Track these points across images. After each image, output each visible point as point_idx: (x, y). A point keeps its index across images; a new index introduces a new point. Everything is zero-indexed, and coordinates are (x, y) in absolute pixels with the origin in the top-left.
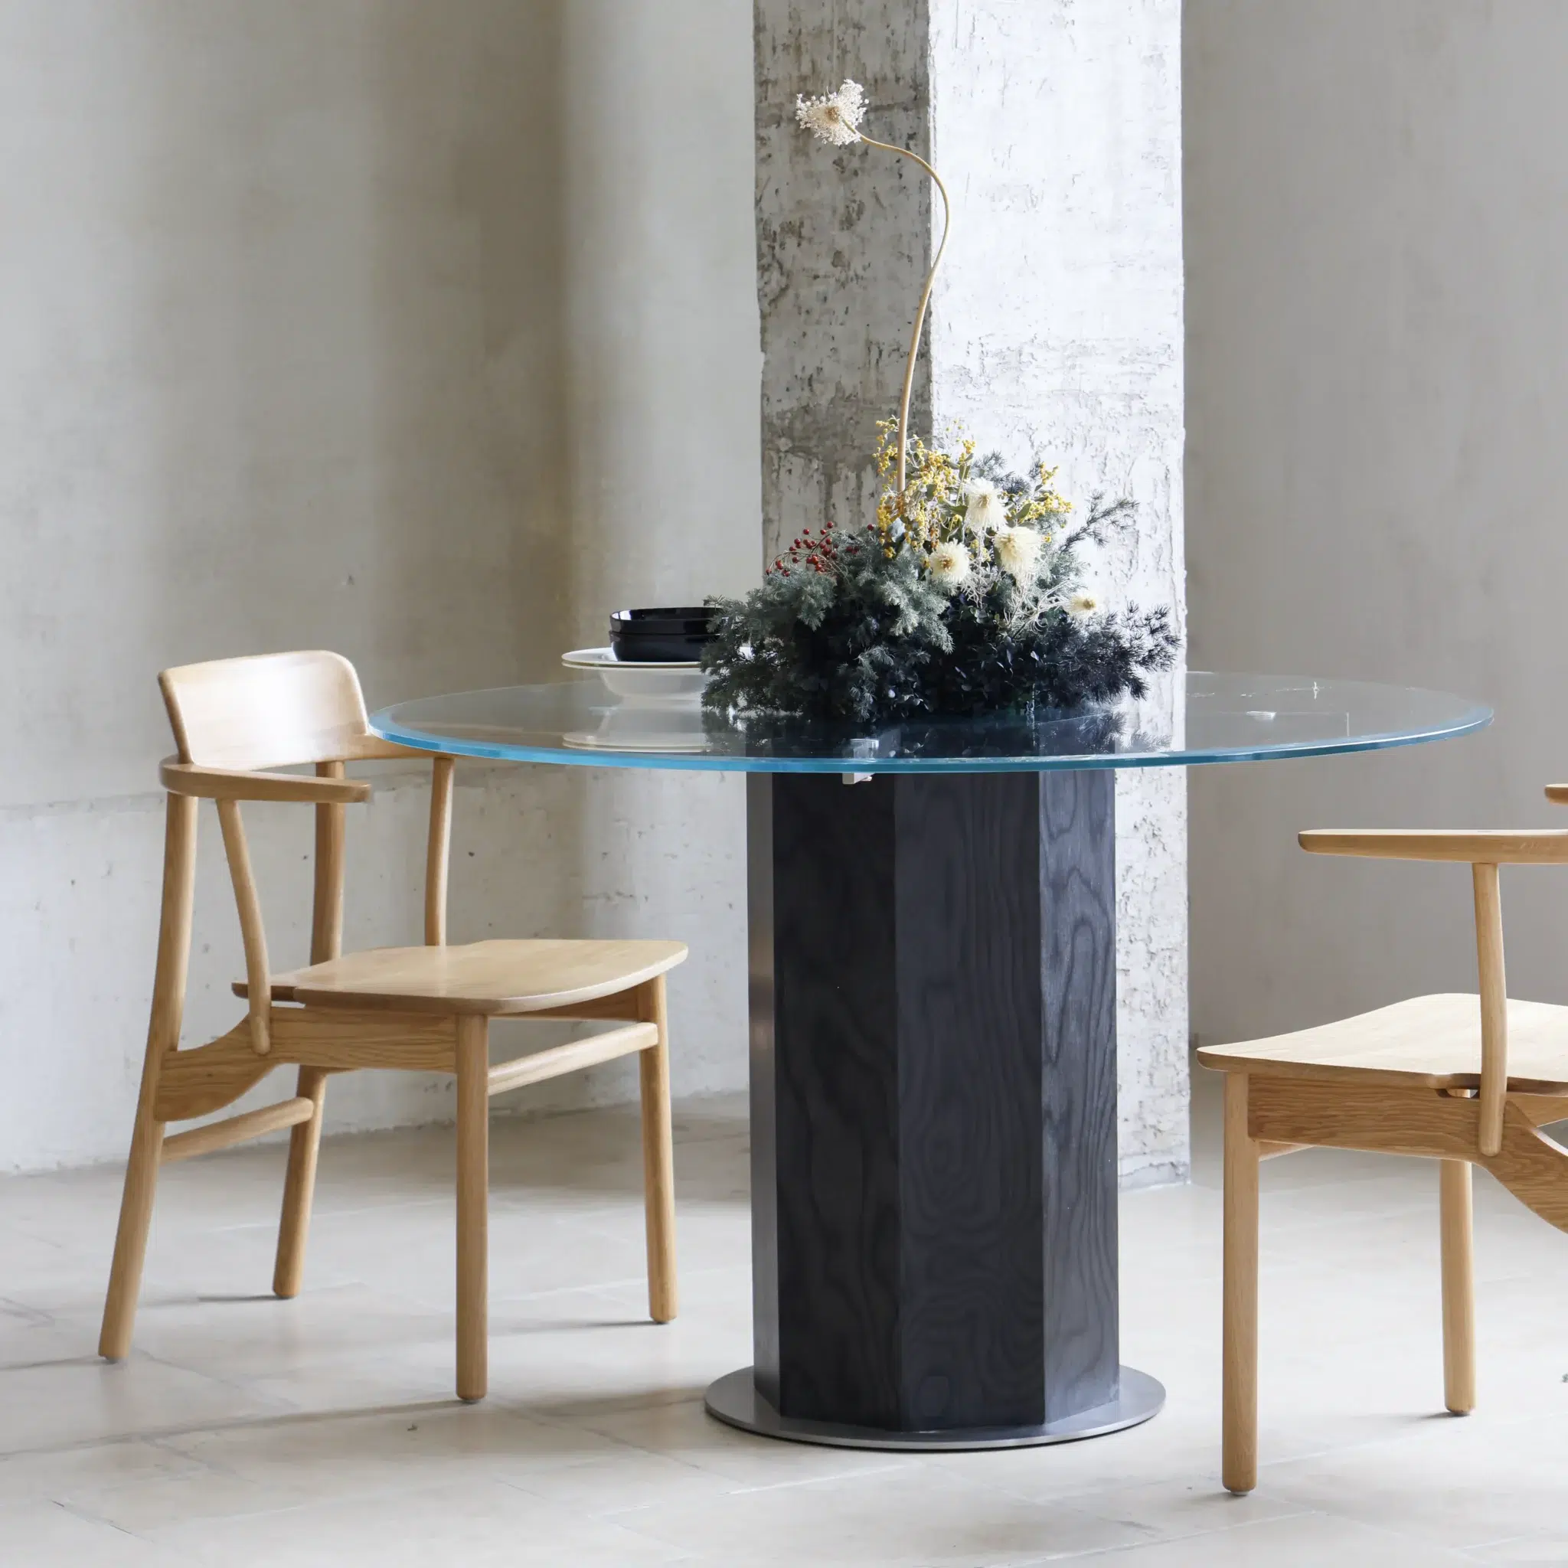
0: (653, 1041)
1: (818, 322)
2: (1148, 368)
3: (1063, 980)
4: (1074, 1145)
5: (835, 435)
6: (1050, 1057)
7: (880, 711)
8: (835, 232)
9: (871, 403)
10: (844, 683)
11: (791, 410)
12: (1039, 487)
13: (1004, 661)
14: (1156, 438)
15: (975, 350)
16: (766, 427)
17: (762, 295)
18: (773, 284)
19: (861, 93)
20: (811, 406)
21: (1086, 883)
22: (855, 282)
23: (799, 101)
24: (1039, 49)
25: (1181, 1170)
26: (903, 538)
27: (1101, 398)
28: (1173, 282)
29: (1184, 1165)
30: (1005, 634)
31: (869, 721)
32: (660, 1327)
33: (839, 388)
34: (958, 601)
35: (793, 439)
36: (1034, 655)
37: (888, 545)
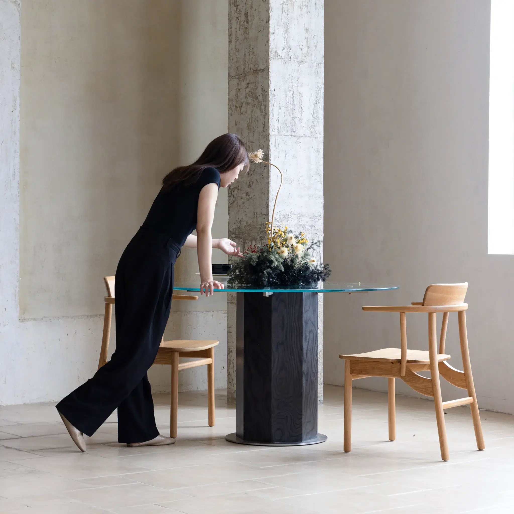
0: (211, 362)
1: (242, 208)
2: (316, 220)
3: (307, 344)
4: (309, 380)
5: (246, 233)
6: (304, 360)
7: (268, 284)
8: (247, 188)
9: (255, 226)
10: (261, 277)
11: (235, 228)
12: (301, 237)
13: (295, 274)
14: (317, 235)
15: (279, 214)
16: (229, 232)
17: (229, 202)
18: (232, 200)
19: (262, 152)
20: (240, 227)
21: (312, 322)
22: (251, 199)
23: (249, 153)
24: (293, 148)
25: (321, 402)
26: (273, 247)
27: (306, 226)
28: (321, 201)
29: (322, 401)
30: (295, 268)
31: (266, 285)
32: (211, 428)
33: (247, 223)
34: (285, 260)
35: (236, 234)
36: (301, 272)
37: (270, 248)
